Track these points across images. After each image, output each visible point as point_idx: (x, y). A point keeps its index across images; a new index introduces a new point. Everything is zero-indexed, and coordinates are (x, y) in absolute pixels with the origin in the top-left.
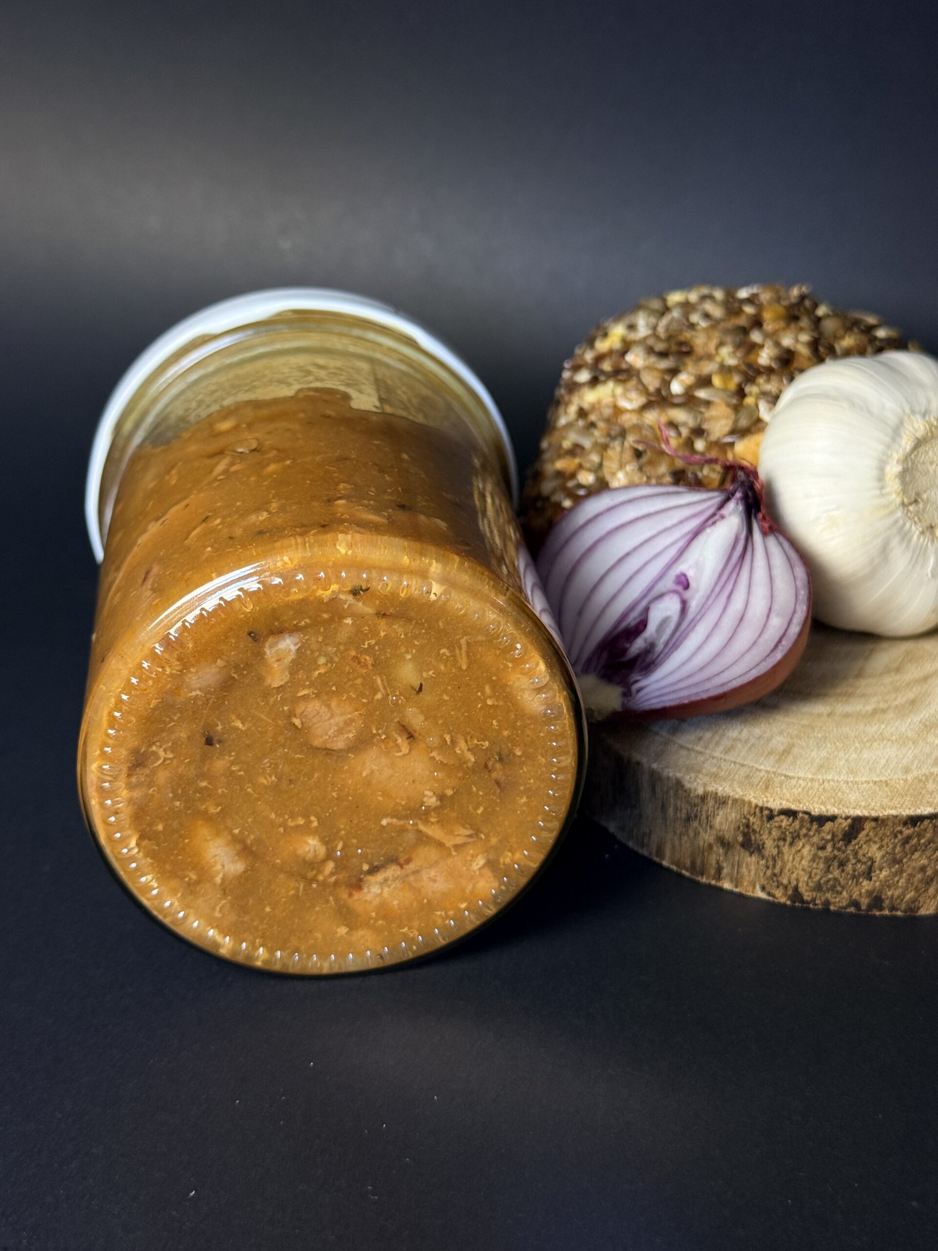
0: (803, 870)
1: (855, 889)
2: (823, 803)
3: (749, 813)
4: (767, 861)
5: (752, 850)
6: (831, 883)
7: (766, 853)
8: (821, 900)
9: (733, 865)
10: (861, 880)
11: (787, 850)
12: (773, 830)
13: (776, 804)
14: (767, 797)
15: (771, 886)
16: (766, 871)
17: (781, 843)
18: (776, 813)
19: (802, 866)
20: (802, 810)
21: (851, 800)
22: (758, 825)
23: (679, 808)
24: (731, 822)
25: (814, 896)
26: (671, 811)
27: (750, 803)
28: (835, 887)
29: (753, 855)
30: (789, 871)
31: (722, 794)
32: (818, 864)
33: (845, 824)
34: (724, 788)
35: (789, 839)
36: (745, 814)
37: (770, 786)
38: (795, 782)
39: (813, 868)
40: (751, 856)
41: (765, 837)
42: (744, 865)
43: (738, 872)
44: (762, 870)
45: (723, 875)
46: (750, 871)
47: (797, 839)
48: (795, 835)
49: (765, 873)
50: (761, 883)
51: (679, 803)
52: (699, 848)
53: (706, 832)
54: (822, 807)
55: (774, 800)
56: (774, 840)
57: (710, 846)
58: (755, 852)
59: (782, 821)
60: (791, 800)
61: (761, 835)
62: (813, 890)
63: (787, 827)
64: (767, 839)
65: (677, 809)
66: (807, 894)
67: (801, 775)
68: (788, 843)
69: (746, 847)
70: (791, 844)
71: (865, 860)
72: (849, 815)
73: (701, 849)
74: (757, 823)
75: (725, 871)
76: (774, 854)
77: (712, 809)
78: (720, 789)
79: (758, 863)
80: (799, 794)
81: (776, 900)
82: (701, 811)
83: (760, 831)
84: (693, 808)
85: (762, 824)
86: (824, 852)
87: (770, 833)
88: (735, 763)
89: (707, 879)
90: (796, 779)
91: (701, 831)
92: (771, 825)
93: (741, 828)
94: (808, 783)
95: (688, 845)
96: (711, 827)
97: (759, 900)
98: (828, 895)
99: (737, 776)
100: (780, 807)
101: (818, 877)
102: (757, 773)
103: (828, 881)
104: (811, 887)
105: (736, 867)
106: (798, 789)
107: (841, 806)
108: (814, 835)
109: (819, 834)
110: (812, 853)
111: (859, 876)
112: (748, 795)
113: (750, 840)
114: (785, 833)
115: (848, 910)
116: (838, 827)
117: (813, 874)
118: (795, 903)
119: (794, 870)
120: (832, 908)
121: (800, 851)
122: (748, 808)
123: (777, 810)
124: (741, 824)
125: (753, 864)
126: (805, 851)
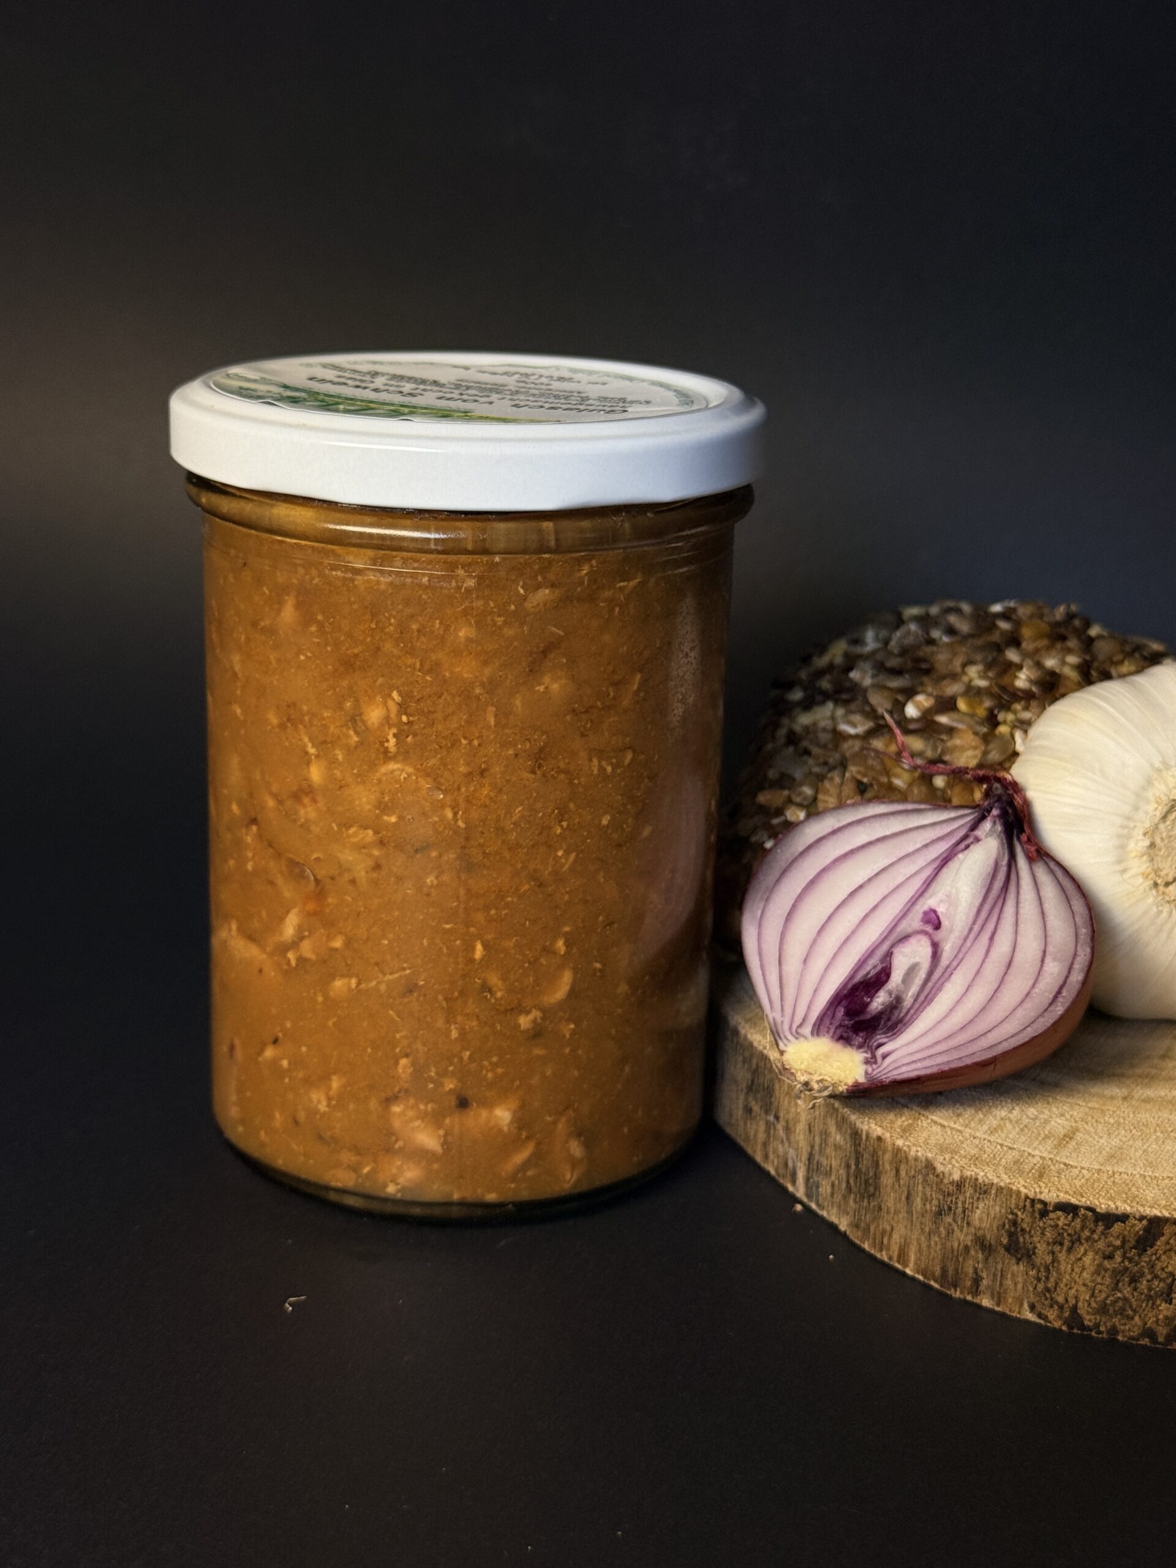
0: (1085, 1285)
1: (1150, 1315)
2: (1112, 1199)
3: (1017, 1206)
4: (1039, 1271)
5: (1019, 1256)
6: (1120, 1304)
7: (1038, 1261)
8: (1106, 1327)
9: (995, 1275)
10: (1158, 1302)
11: (1064, 1258)
12: (1047, 1229)
13: (1051, 1195)
14: (1040, 1187)
15: (1043, 1304)
16: (1036, 1285)
17: (1057, 1248)
18: (1051, 1209)
19: (1083, 1279)
20: (1084, 1205)
21: (1148, 1198)
22: (1028, 1223)
23: (929, 1198)
24: (995, 1217)
25: (1098, 1321)
26: (918, 1202)
27: (1019, 1192)
28: (1124, 1310)
29: (1021, 1263)
30: (1066, 1285)
31: (984, 1181)
32: (1103, 1278)
33: (1140, 1226)
34: (986, 1173)
35: (1067, 1243)
36: (1012, 1207)
37: (1045, 1175)
38: (1078, 1173)
39: (1098, 1283)
40: (1018, 1263)
41: (1036, 1239)
42: (1009, 1276)
43: (1001, 1284)
44: (1032, 1283)
45: (982, 1288)
46: (1016, 1284)
47: (1078, 1243)
48: (1074, 1238)
49: (1035, 1288)
50: (1032, 1301)
51: (928, 1193)
52: (953, 1250)
53: (961, 1231)
54: (1110, 1203)
55: (1049, 1191)
56: (1048, 1244)
57: (967, 1248)
58: (1023, 1259)
59: (1058, 1219)
60: (1072, 1193)
61: (1031, 1237)
62: (1097, 1312)
63: (1065, 1227)
64: (1039, 1242)
65: (926, 1200)
66: (1088, 1317)
67: (1084, 1164)
68: (1065, 1248)
69: (1012, 1251)
70: (1070, 1250)
71: (1164, 1275)
72: (1145, 1215)
73: (956, 1254)
74: (1027, 1220)
75: (985, 1282)
76: (1048, 1262)
77: (971, 1201)
78: (982, 1174)
79: (1027, 1274)
80: (1081, 1187)
81: (1049, 1324)
82: (956, 1203)
83: (1030, 1231)
84: (946, 1199)
85: (1033, 1222)
86: (1111, 1262)
87: (1043, 1234)
88: (1002, 1145)
89: (961, 1293)
90: (1079, 1169)
91: (956, 1228)
92: (1044, 1223)
93: (1007, 1226)
94: (1093, 1174)
95: (939, 1247)
96: (968, 1224)
97: (1027, 1322)
98: (1116, 1320)
99: (1003, 1160)
100: (1057, 1201)
101: (1103, 1295)
102: (1030, 1158)
103: (1116, 1301)
104: (1094, 1308)
105: (999, 1279)
106: (1080, 1180)
107: (1134, 1204)
108: (1100, 1239)
109: (1106, 1237)
110: (1096, 1262)
111: (1157, 1296)
112: (1016, 1183)
113: (1017, 1242)
114: (1062, 1233)
115: (1142, 1342)
116: (1129, 1231)
117: (1097, 1291)
118: (1073, 1328)
119: (1073, 1284)
120: (1120, 1338)
121: (1080, 1259)
122: (1015, 1199)
123: (1053, 1203)
124: (1007, 1221)
125: (1020, 1275)
126: (1087, 1260)
